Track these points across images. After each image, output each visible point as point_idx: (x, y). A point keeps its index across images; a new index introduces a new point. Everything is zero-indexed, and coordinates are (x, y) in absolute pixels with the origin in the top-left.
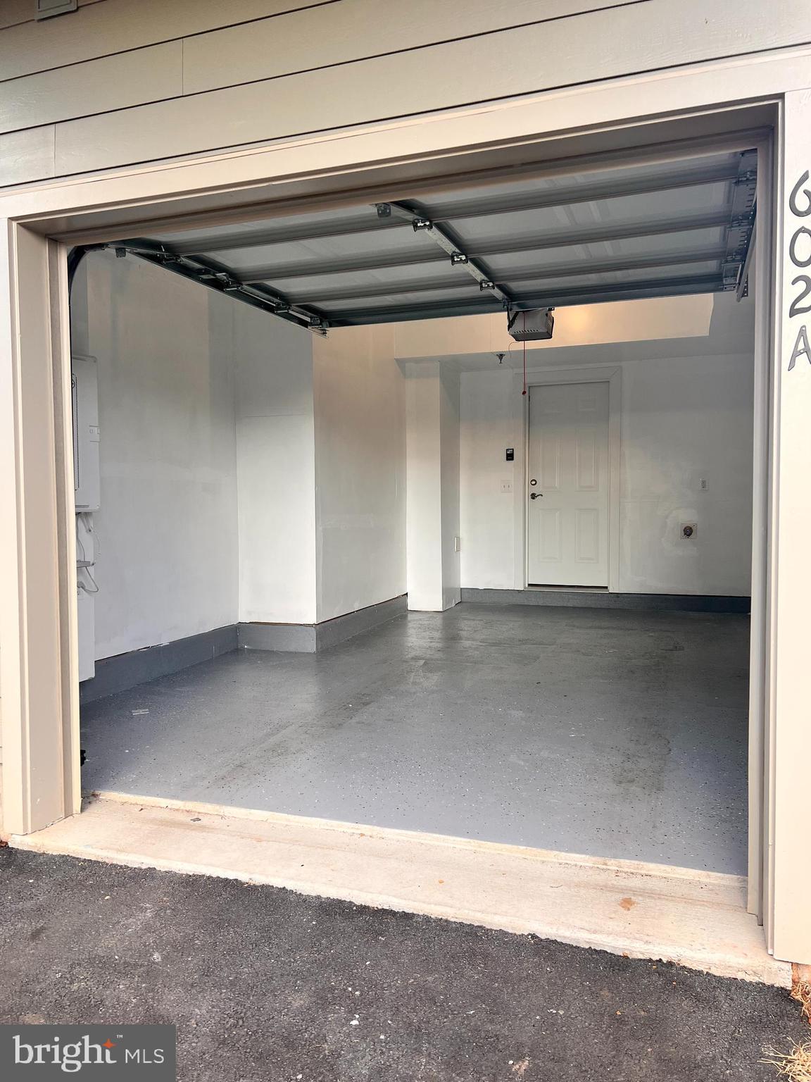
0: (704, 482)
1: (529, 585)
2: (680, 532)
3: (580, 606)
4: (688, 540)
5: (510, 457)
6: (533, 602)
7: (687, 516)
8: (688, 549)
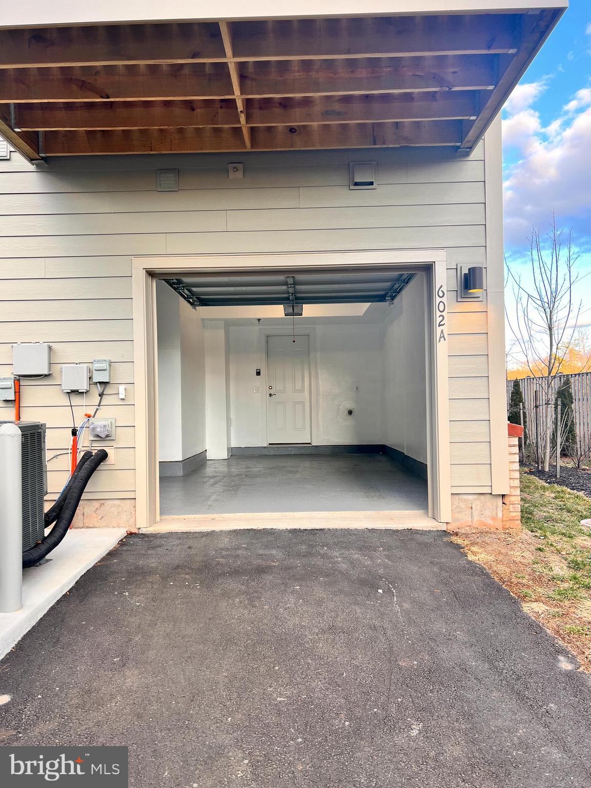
0: (357, 387)
1: (269, 444)
2: (346, 413)
3: (297, 454)
4: (349, 417)
5: (258, 373)
6: (272, 453)
7: (350, 405)
8: (350, 422)
